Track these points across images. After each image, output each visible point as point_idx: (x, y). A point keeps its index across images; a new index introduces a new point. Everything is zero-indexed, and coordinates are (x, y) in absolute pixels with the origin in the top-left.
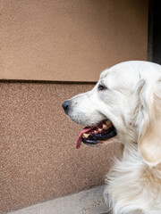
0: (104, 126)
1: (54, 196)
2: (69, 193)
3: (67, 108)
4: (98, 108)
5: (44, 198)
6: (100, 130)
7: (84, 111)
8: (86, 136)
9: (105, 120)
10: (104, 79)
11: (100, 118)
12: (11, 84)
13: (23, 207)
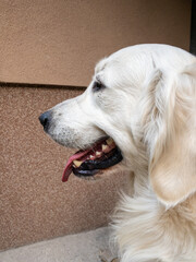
0: (104, 147)
1: (65, 232)
2: (83, 230)
3: (46, 123)
4: (93, 120)
5: (52, 235)
6: (98, 153)
7: (72, 126)
8: (78, 164)
9: (105, 139)
10: (100, 73)
11: (96, 136)
12: (11, 89)
13: (25, 244)
